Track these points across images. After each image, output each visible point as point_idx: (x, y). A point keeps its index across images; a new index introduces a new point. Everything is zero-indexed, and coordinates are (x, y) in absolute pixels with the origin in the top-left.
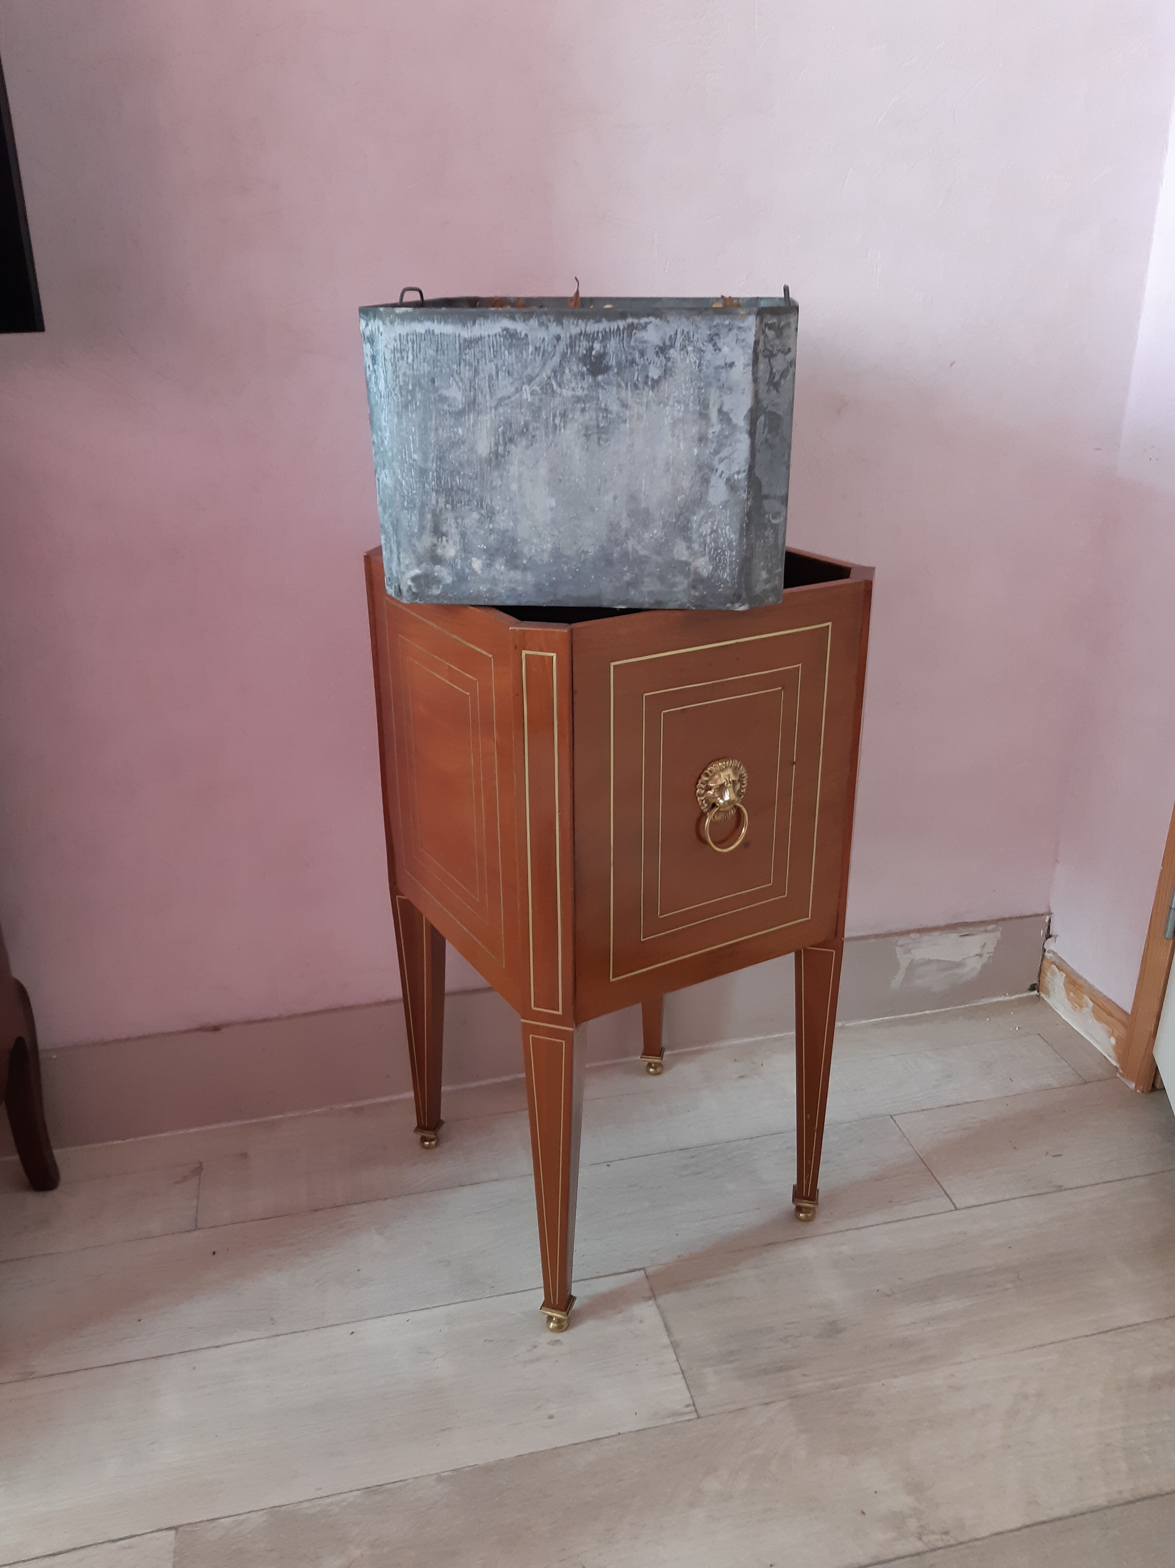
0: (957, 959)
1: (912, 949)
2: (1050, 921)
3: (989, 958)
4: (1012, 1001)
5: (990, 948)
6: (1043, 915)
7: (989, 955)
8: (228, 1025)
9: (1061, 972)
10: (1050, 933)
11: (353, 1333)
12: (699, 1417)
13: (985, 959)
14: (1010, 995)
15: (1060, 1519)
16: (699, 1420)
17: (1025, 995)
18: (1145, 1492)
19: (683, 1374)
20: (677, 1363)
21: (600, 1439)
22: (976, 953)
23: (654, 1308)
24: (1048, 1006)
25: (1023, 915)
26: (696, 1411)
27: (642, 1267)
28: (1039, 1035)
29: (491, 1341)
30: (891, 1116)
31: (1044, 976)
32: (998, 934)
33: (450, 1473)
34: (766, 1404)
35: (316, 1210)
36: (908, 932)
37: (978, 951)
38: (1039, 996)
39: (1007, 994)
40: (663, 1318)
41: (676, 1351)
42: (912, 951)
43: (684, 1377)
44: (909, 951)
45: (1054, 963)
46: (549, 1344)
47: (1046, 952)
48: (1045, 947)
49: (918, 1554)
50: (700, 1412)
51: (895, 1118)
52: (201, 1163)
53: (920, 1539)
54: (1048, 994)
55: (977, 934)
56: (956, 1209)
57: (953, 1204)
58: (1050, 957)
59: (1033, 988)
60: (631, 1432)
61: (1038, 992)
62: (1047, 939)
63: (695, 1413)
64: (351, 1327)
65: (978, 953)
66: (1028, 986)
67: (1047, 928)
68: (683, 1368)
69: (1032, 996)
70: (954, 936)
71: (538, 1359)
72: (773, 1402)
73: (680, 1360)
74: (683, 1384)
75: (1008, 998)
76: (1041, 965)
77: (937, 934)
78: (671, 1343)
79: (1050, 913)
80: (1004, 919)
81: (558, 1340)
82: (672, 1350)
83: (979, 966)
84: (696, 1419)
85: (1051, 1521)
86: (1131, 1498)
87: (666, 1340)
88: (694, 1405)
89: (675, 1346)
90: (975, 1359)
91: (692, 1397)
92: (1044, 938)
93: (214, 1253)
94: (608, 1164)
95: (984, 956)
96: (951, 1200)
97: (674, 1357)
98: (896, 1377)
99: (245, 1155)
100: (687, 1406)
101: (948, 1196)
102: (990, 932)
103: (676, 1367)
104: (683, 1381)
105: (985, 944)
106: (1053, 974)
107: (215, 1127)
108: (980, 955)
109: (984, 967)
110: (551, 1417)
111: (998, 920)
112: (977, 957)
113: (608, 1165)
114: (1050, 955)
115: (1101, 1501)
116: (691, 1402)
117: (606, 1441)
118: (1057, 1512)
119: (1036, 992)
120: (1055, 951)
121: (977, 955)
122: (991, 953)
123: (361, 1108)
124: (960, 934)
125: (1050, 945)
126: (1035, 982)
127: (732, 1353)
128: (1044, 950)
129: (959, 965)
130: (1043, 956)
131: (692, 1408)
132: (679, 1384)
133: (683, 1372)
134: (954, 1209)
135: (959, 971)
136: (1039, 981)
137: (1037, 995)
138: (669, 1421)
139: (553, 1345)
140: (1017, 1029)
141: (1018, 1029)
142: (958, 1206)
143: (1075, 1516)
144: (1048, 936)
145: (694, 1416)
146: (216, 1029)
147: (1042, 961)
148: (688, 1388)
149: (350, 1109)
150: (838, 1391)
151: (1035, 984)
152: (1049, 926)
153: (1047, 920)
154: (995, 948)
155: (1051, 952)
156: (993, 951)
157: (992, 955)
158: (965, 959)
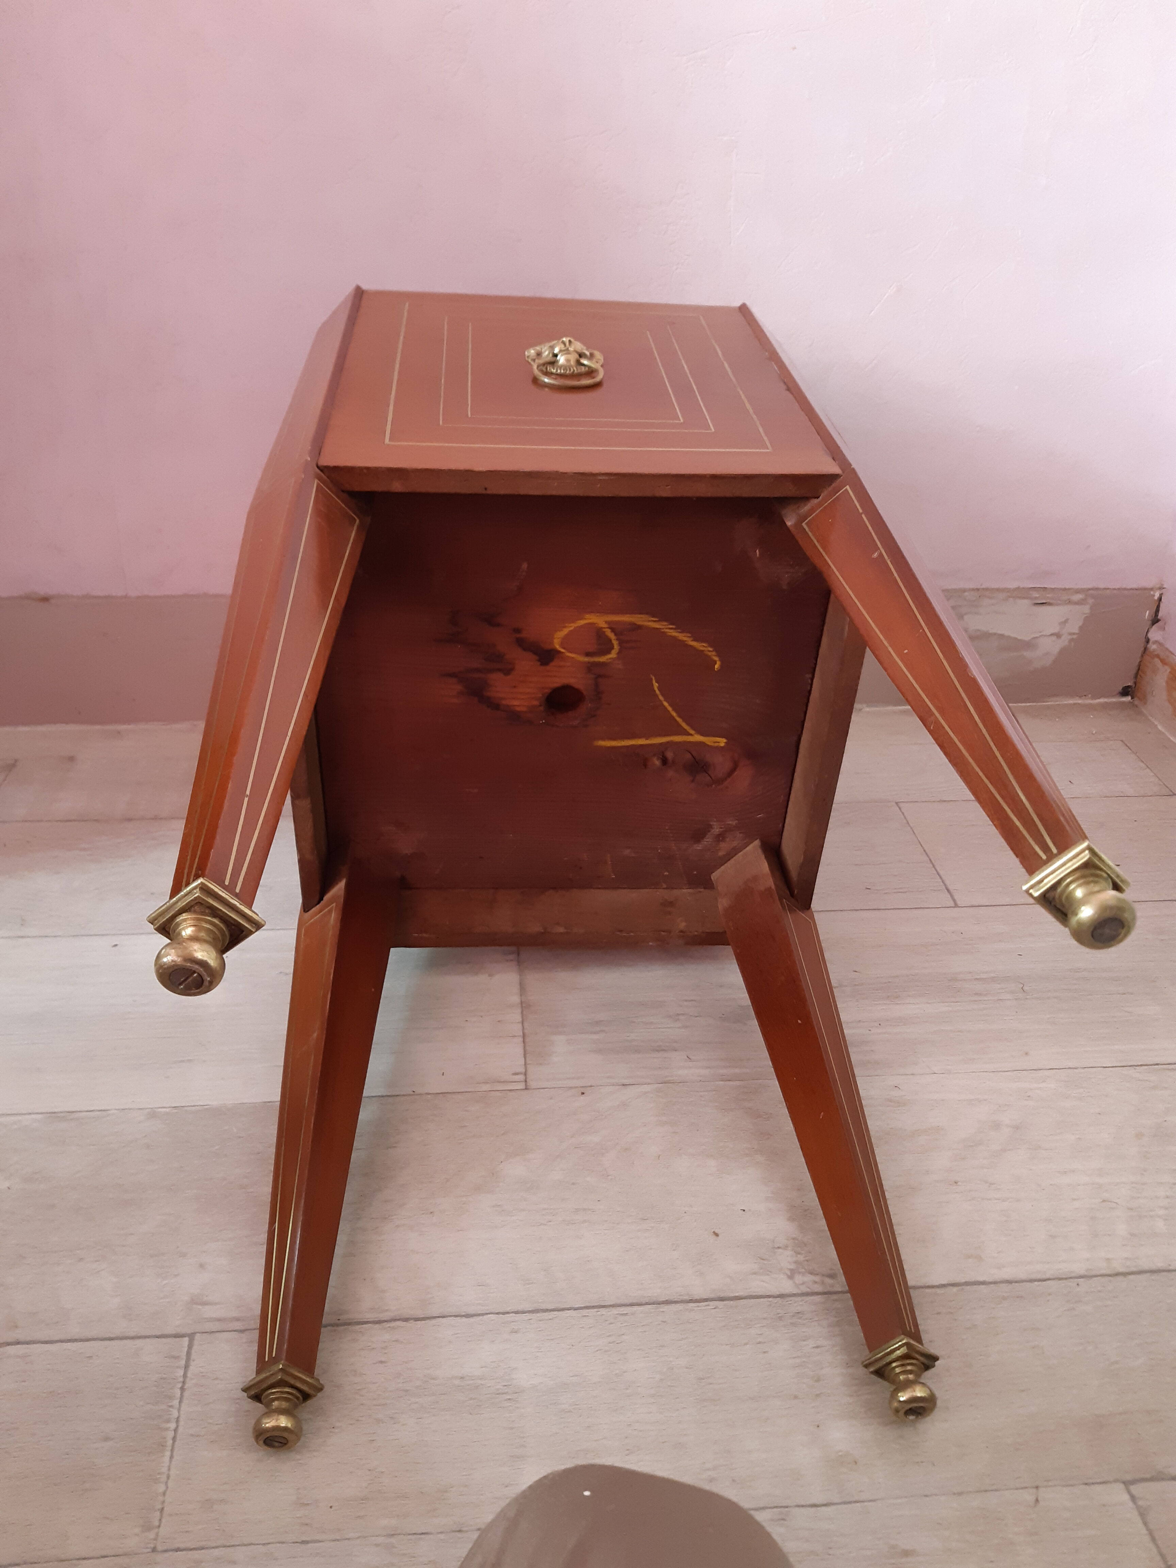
0: (1027, 638)
1: (966, 614)
2: (1160, 599)
3: (1071, 640)
4: (1096, 704)
5: (1074, 627)
6: (1152, 589)
7: (1070, 637)
9: (1166, 667)
10: (1159, 617)
12: (527, 1089)
13: (1064, 642)
14: (1094, 698)
15: (1009, 1282)
16: (526, 1092)
17: (1114, 700)
18: (1145, 1265)
19: (524, 1039)
20: (520, 1026)
22: (1053, 632)
23: (514, 963)
24: (1146, 717)
25: (1125, 587)
26: (526, 1081)
28: (1122, 741)
30: (896, 803)
31: (1142, 675)
32: (1086, 609)
33: (167, 1110)
34: (625, 1085)
36: (963, 591)
37: (1056, 630)
39: (1089, 696)
40: (521, 975)
41: (524, 1012)
42: (966, 617)
43: (524, 1042)
45: (1158, 656)
47: (1150, 643)
48: (1150, 635)
49: (781, 1296)
50: (532, 1083)
52: (16, 761)
53: (791, 1277)
54: (1145, 698)
55: (1057, 605)
56: (956, 906)
57: (954, 901)
58: (1154, 649)
59: (1125, 691)
60: (428, 1094)
61: (1132, 699)
62: (1153, 625)
63: (524, 1084)
66: (1120, 689)
67: (1155, 609)
68: (527, 1032)
69: (1123, 703)
70: (1024, 603)
72: (634, 1085)
73: (526, 1024)
74: (519, 1050)
75: (1090, 701)
76: (1141, 662)
77: (1003, 598)
78: (522, 1003)
79: (1161, 588)
80: (1097, 590)
82: (519, 1011)
83: (1055, 650)
84: (522, 1090)
85: (995, 1283)
86: (1121, 1270)
87: (515, 999)
88: (525, 1074)
89: (525, 1006)
91: (525, 1064)
92: (1150, 622)
95: (1063, 637)
96: (952, 897)
97: (519, 1018)
99: (72, 758)
100: (517, 1074)
101: (948, 890)
102: (1077, 603)
103: (517, 1029)
104: (521, 1044)
105: (1067, 620)
106: (1155, 671)
108: (1058, 635)
109: (1063, 652)
111: (1087, 590)
112: (1054, 638)
114: (1155, 646)
115: (1079, 1268)
116: (523, 1070)
118: (1007, 1273)
119: (1129, 698)
120: (1161, 640)
121: (1052, 635)
122: (1074, 634)
124: (1033, 603)
125: (1155, 634)
126: (1129, 684)
127: (597, 1023)
128: (1148, 641)
129: (1029, 645)
130: (1145, 649)
131: (522, 1077)
132: (515, 1049)
133: (524, 1037)
134: (953, 905)
135: (1028, 654)
136: (1135, 683)
137: (1130, 702)
138: (486, 1087)
140: (1094, 732)
142: (960, 903)
143: (1032, 1281)
144: (1155, 620)
145: (522, 1086)
146: (45, 600)
147: (1142, 656)
148: (525, 1055)
151: (1129, 687)
152: (1158, 607)
153: (1156, 598)
154: (1081, 628)
155: (1156, 642)
156: (1077, 631)
157: (1075, 637)
158: (1037, 637)
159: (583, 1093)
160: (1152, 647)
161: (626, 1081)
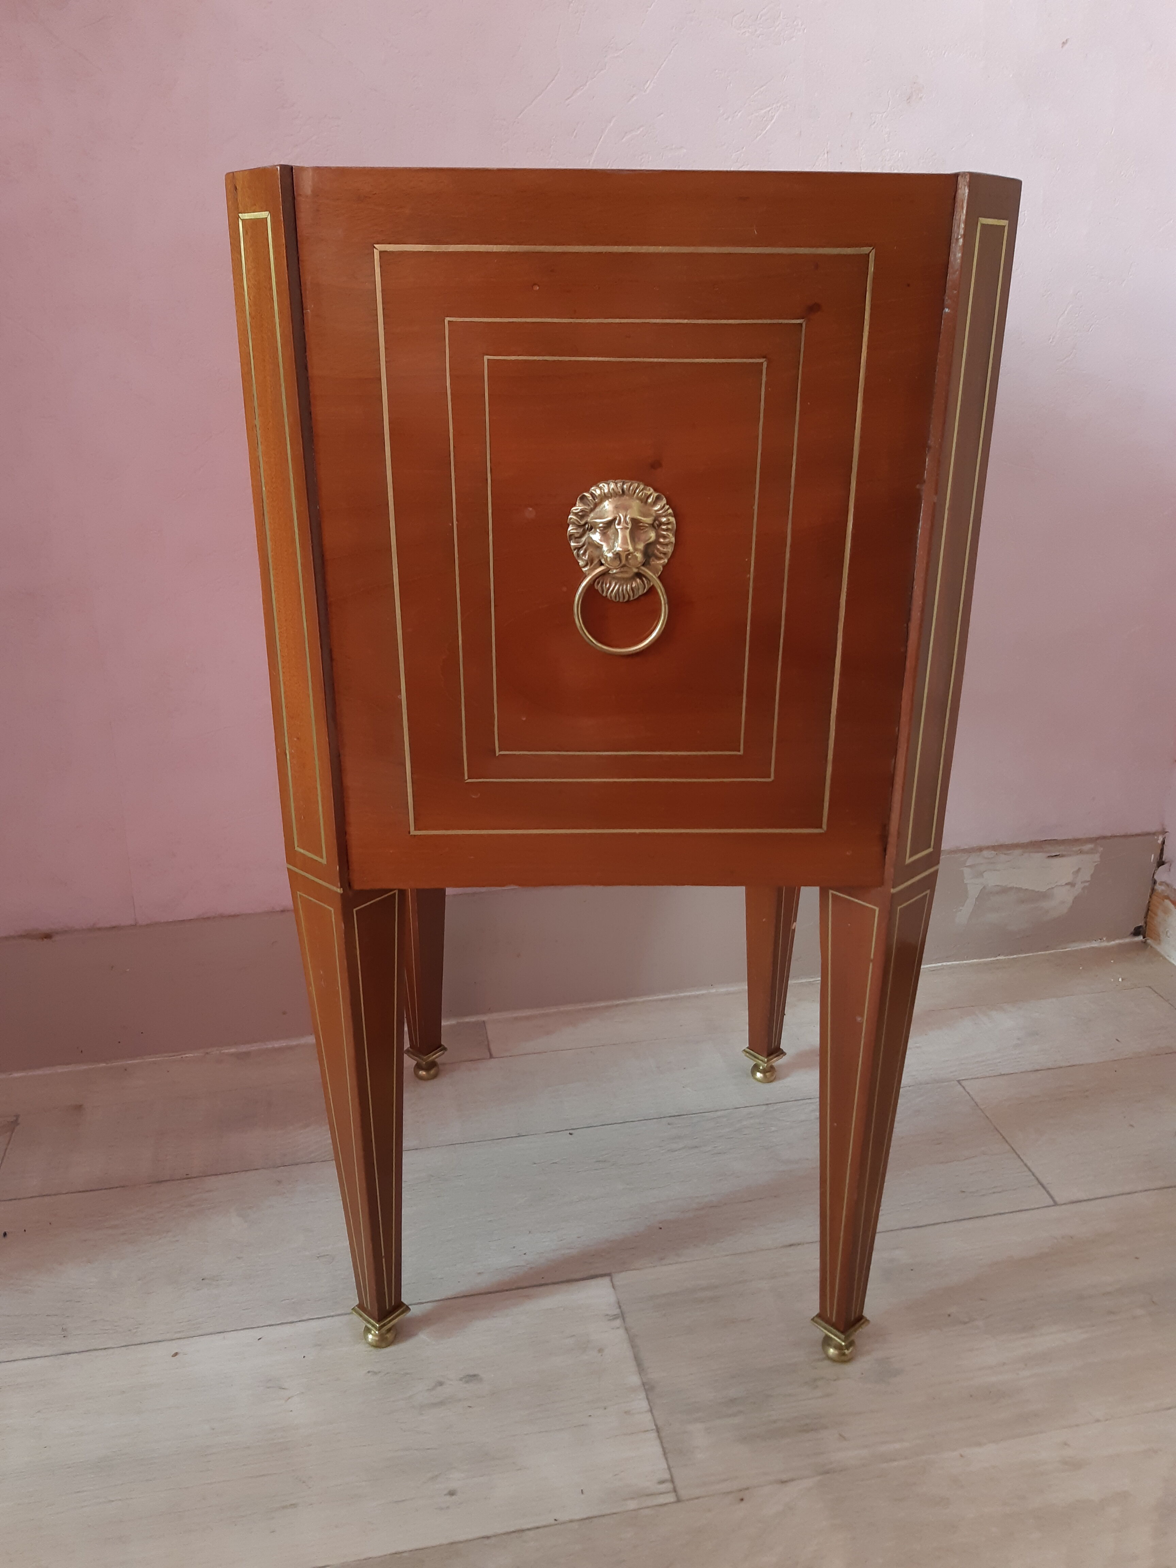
0: (1043, 889)
1: (983, 871)
2: (1163, 843)
3: (1084, 888)
4: (1112, 947)
5: (1086, 875)
6: (1154, 834)
7: (1083, 885)
8: (65, 932)
10: (1163, 859)
11: (176, 1354)
12: (679, 1500)
13: (1077, 890)
14: (1108, 940)
16: (678, 1504)
17: (1127, 940)
19: (658, 1432)
20: (650, 1414)
21: (523, 1531)
22: (1067, 882)
23: (621, 1331)
24: (1158, 954)
25: (1129, 833)
26: (675, 1490)
27: (608, 1272)
28: (1150, 987)
29: (375, 1373)
30: (959, 1081)
31: (1153, 915)
32: (1096, 857)
34: (783, 1482)
35: (159, 1182)
36: (980, 849)
37: (1070, 879)
38: (1145, 942)
39: (1104, 939)
40: (633, 1346)
41: (650, 1396)
42: (985, 874)
43: (660, 1437)
44: (981, 874)
45: (1167, 898)
46: (461, 1380)
47: (1157, 884)
48: (1156, 877)
50: (683, 1493)
51: (964, 1083)
52: (17, 1116)
54: (1157, 938)
55: (1070, 855)
56: (1056, 1204)
57: (1052, 1197)
58: (1163, 891)
59: (1137, 932)
60: (571, 1521)
61: (1144, 938)
62: (1158, 867)
63: (673, 1494)
64: (174, 1347)
65: (1069, 881)
66: (1132, 930)
67: (1159, 852)
68: (660, 1423)
69: (1137, 943)
70: (1038, 857)
71: (442, 1403)
72: (792, 1480)
73: (654, 1411)
74: (657, 1448)
75: (1105, 944)
76: (1149, 902)
77: (1018, 852)
78: (644, 1384)
79: (1164, 832)
80: (1104, 838)
81: (474, 1376)
82: (643, 1395)
83: (1070, 899)
84: (673, 1503)
87: (635, 1380)
88: (672, 1481)
89: (648, 1388)
90: (1098, 1421)
91: (669, 1468)
92: (1155, 865)
93: (5, 1234)
94: (571, 1132)
95: (1076, 886)
96: (1048, 1192)
97: (645, 1404)
98: (979, 1444)
99: (79, 1108)
100: (662, 1482)
102: (1087, 853)
103: (647, 1420)
104: (657, 1442)
105: (1079, 869)
106: (1166, 911)
107: (47, 1071)
108: (1072, 884)
109: (1076, 899)
110: (452, 1493)
111: (1098, 838)
112: (1068, 887)
113: (571, 1134)
114: (1163, 888)
116: (667, 1476)
117: (531, 1533)
119: (1141, 938)
120: (1168, 882)
121: (1067, 884)
122: (1086, 882)
123: (247, 1054)
124: (1049, 855)
125: (1161, 875)
126: (1140, 925)
127: (733, 1401)
128: (1155, 882)
129: (1044, 896)
130: (1153, 890)
131: (668, 1486)
132: (651, 1448)
133: (658, 1430)
134: (1052, 1203)
135: (1044, 904)
136: (1146, 923)
137: (1142, 942)
138: (632, 1505)
139: (467, 1382)
140: (1120, 980)
141: (1122, 980)
142: (1057, 1199)
144: (1161, 863)
145: (671, 1498)
146: (48, 936)
147: (1151, 897)
148: (665, 1454)
149: (232, 1054)
150: (895, 1464)
151: (1140, 927)
152: (1162, 850)
153: (1160, 842)
154: (1092, 875)
155: (1162, 883)
156: (1089, 879)
157: (1087, 884)
158: (1053, 888)
159: (742, 1500)
160: (1159, 888)
161: (784, 1477)
